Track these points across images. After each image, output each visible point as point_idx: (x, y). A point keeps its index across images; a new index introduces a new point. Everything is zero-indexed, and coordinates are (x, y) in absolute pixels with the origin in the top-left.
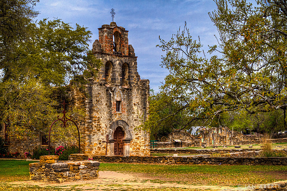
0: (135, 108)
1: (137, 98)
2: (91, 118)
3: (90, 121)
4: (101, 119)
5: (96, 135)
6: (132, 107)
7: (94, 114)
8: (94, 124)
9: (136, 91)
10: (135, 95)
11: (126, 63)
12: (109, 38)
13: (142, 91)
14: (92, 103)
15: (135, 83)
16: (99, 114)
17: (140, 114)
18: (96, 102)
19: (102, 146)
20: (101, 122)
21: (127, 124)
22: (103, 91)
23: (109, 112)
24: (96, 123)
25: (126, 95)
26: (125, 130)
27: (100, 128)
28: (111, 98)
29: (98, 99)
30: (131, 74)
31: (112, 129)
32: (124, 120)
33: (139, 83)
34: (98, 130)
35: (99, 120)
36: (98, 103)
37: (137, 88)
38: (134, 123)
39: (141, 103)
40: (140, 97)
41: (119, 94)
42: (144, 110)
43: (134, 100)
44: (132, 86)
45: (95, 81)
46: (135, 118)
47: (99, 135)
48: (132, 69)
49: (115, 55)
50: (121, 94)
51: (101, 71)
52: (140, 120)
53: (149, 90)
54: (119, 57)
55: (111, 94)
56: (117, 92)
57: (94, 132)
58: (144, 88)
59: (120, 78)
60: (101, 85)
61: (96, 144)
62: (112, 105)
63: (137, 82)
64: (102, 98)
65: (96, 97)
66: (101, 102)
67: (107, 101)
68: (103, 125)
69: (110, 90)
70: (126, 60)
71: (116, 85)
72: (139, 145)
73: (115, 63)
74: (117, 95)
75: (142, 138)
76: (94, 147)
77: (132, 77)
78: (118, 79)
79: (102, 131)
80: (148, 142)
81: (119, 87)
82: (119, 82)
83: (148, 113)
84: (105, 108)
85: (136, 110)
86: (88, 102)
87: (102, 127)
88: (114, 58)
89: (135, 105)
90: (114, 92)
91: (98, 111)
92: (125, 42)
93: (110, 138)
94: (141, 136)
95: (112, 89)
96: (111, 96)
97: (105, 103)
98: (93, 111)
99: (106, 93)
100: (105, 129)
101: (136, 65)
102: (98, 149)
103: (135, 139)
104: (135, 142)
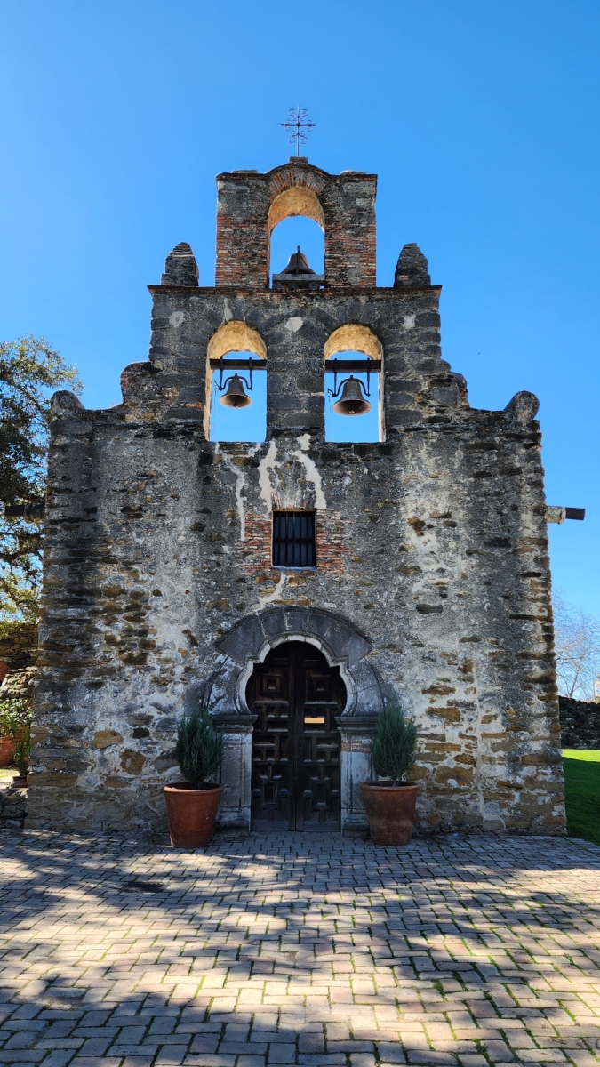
0: (421, 545)
1: (433, 488)
2: (80, 594)
3: (72, 612)
4: (155, 602)
5: (110, 686)
6: (399, 538)
7: (109, 575)
8: (104, 629)
9: (430, 454)
10: (420, 474)
11: (356, 322)
12: (239, 219)
13: (480, 455)
14: (94, 524)
15: (426, 416)
16: (140, 579)
17: (464, 576)
18: (119, 517)
19: (157, 747)
20: (152, 619)
21: (354, 631)
22: (179, 463)
23: (218, 565)
24: (121, 625)
25: (347, 481)
26: (342, 665)
27: (145, 651)
28: (238, 494)
29: (136, 502)
30: (391, 375)
31: (235, 657)
32: (328, 605)
33: (458, 414)
34: (130, 660)
35: (137, 606)
36: (136, 521)
37: (434, 441)
38: (414, 624)
39: (471, 517)
40: (464, 485)
41: (296, 477)
42: (497, 553)
43: (415, 504)
44: (395, 430)
45: (131, 418)
46: (421, 598)
47: (135, 686)
48: (402, 349)
49: (275, 290)
50: (312, 473)
51: (176, 373)
52: (464, 607)
53: (532, 445)
54: (304, 300)
55: (236, 477)
56: (279, 465)
57: (100, 673)
58: (497, 440)
59: (314, 397)
60: (163, 433)
61: (114, 734)
62: (243, 531)
63: (437, 411)
64: (168, 498)
65: (122, 491)
66: (159, 515)
67: (206, 511)
68: (168, 633)
69: (232, 456)
70: (351, 309)
71: (274, 433)
72: (458, 753)
73: (277, 330)
74: (278, 481)
75: (482, 713)
76: (97, 753)
77: (403, 389)
78: (298, 404)
79: (158, 667)
80: (541, 742)
81: (298, 439)
82: (301, 418)
83: (534, 568)
84: (188, 544)
85: (432, 553)
86: (65, 520)
87: (159, 643)
88: (267, 305)
89: (419, 526)
90: (258, 465)
91: (137, 561)
92: (349, 229)
93: (216, 708)
94: (477, 703)
95: (246, 453)
96: (235, 488)
97: (186, 522)
98: (96, 561)
99: (198, 473)
100: (185, 654)
101: (432, 329)
102: (123, 765)
103: (427, 718)
104: (426, 736)
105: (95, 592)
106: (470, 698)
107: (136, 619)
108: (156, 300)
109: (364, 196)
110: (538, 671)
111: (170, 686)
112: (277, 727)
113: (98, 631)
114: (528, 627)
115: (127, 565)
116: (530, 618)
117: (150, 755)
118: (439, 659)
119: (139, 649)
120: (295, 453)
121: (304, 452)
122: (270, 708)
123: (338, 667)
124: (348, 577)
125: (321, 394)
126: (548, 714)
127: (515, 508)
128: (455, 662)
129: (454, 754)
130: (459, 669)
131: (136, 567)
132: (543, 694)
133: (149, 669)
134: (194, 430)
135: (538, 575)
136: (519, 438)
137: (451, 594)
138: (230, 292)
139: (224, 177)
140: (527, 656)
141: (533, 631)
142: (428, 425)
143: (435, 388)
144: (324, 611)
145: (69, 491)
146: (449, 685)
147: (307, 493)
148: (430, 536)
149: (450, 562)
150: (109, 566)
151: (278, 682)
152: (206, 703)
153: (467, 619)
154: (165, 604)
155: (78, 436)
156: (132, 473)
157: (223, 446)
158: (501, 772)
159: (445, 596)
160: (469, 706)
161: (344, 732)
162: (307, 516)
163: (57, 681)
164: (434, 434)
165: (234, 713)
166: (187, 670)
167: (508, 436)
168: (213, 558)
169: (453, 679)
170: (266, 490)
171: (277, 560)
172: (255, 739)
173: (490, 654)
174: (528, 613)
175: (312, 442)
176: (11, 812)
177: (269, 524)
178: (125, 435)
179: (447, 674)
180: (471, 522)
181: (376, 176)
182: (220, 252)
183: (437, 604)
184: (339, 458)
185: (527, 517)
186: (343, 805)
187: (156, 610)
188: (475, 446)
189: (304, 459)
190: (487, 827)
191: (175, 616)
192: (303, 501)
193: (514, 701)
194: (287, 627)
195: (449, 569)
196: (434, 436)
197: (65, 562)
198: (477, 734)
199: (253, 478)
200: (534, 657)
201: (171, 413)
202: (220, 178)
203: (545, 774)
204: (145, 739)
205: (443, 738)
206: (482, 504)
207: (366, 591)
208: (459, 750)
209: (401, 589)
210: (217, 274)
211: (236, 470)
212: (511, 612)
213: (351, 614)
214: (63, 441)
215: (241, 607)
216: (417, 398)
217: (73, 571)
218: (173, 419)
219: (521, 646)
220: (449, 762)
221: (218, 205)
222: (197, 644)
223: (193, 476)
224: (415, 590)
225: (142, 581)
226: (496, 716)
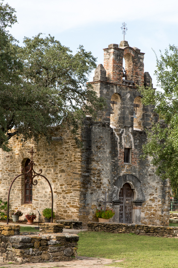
0: (150, 159)
2: (88, 170)
3: (87, 174)
4: (103, 172)
5: (94, 194)
7: (94, 165)
11: (140, 97)
12: (117, 62)
14: (91, 150)
15: (152, 124)
18: (96, 149)
21: (138, 180)
22: (107, 134)
24: (96, 178)
25: (138, 141)
26: (136, 189)
27: (101, 185)
29: (99, 145)
30: (146, 112)
31: (118, 187)
32: (134, 174)
34: (98, 187)
35: (99, 173)
36: (99, 150)
38: (148, 179)
41: (129, 139)
44: (147, 128)
45: (96, 120)
48: (148, 105)
50: (132, 138)
52: (157, 175)
54: (130, 89)
57: (92, 190)
59: (132, 117)
60: (104, 125)
61: (95, 206)
62: (119, 154)
63: (154, 123)
64: (105, 144)
65: (96, 141)
66: (103, 149)
67: (112, 148)
68: (105, 180)
69: (117, 133)
70: (139, 93)
71: (124, 127)
73: (125, 97)
74: (125, 140)
76: (92, 210)
77: (148, 116)
78: (129, 119)
80: (167, 206)
81: (129, 129)
82: (129, 123)
86: (85, 149)
87: (103, 183)
88: (123, 89)
90: (122, 136)
91: (99, 161)
92: (139, 68)
93: (114, 199)
94: (158, 197)
98: (91, 161)
100: (108, 186)
103: (149, 201)
104: (149, 205)
105: (91, 169)
107: (99, 176)
108: (101, 85)
109: (142, 59)
110: (167, 190)
111: (105, 194)
113: (91, 179)
114: (167, 179)
115: (97, 162)
118: (152, 187)
119: (99, 184)
121: (130, 133)
124: (138, 167)
126: (169, 200)
130: (155, 189)
131: (99, 163)
132: (168, 195)
138: (116, 85)
140: (166, 187)
141: (168, 181)
142: (152, 127)
143: (154, 117)
145: (86, 141)
146: (153, 193)
147: (131, 144)
150: (94, 162)
152: (112, 198)
153: (157, 177)
154: (105, 173)
155: (87, 125)
156: (98, 137)
157: (115, 129)
159: (154, 172)
160: (156, 198)
161: (136, 205)
162: (130, 149)
163: (84, 192)
165: (117, 200)
168: (113, 161)
170: (123, 143)
173: (161, 186)
175: (132, 130)
178: (96, 125)
179: (153, 191)
182: (114, 71)
183: (152, 174)
184: (137, 135)
189: (131, 135)
191: (106, 176)
192: (130, 146)
193: (163, 197)
194: (127, 179)
197: (86, 161)
198: (157, 205)
199: (121, 139)
200: (167, 187)
201: (104, 119)
203: (167, 213)
204: (101, 207)
205: (152, 206)
207: (140, 170)
208: (154, 208)
209: (147, 170)
210: (113, 78)
211: (118, 137)
213: (138, 176)
215: (118, 174)
216: (151, 119)
217: (87, 163)
218: (105, 121)
219: (166, 184)
220: (152, 211)
221: (113, 57)
222: (110, 183)
223: (110, 138)
224: (149, 170)
225: (100, 166)
226: (160, 201)
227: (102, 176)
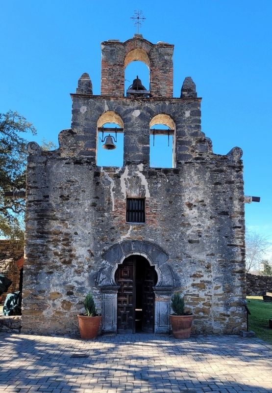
0: (191, 214)
1: (197, 189)
2: (42, 234)
3: (39, 241)
4: (76, 237)
5: (56, 273)
6: (182, 211)
7: (54, 225)
8: (53, 249)
9: (195, 174)
10: (191, 183)
11: (164, 113)
12: (112, 64)
13: (217, 175)
14: (48, 203)
15: (194, 157)
16: (68, 227)
17: (209, 228)
18: (59, 200)
19: (77, 299)
20: (74, 245)
21: (161, 251)
22: (85, 176)
23: (103, 221)
24: (60, 247)
25: (159, 185)
26: (156, 265)
27: (71, 258)
28: (111, 190)
29: (66, 193)
30: (179, 138)
31: (110, 262)
32: (150, 240)
33: (208, 156)
34: (64, 262)
35: (67, 239)
36: (66, 202)
37: (197, 168)
38: (187, 248)
39: (212, 202)
40: (210, 188)
41: (137, 183)
42: (223, 218)
43: (189, 196)
44: (180, 163)
45: (63, 155)
46: (190, 237)
47: (67, 274)
48: (184, 126)
49: (128, 97)
50: (144, 181)
51: (83, 134)
52: (208, 241)
53: (239, 171)
54: (141, 102)
55: (110, 182)
56: (129, 177)
57: (52, 268)
58: (225, 168)
59: (144, 147)
60: (78, 162)
61: (58, 293)
62: (113, 207)
63: (199, 155)
64: (80, 191)
65: (60, 188)
66: (76, 199)
67: (97, 198)
68: (81, 251)
69: (109, 173)
70: (162, 107)
71: (127, 163)
72: (204, 302)
73: (129, 116)
74: (129, 185)
75: (215, 285)
76: (51, 301)
77: (184, 144)
78: (138, 150)
79: (77, 266)
80: (238, 297)
81: (138, 166)
82: (139, 156)
83: (238, 224)
84: (89, 212)
85: (195, 217)
86: (35, 201)
87: (77, 255)
88: (124, 104)
89: (190, 206)
90: (120, 177)
91: (67, 219)
92: (161, 70)
93: (102, 283)
94: (213, 281)
95: (115, 172)
96: (110, 187)
97: (88, 203)
98: (49, 219)
99: (94, 180)
100: (89, 260)
101: (197, 117)
102: (62, 306)
103: (191, 288)
104: (191, 295)
105: (48, 233)
106: (210, 279)
107: (67, 245)
108: (74, 100)
109: (168, 55)
110: (238, 268)
111: (82, 273)
112: (128, 291)
113: (50, 250)
114: (235, 249)
115: (63, 221)
116: (236, 246)
117: (74, 302)
118: (197, 263)
119: (68, 258)
120: (137, 172)
121: (141, 172)
122: (125, 283)
123: (154, 266)
124: (159, 227)
125: (148, 145)
126: (241, 286)
127: (231, 198)
128: (204, 264)
129: (202, 302)
130: (206, 267)
131: (66, 222)
132: (240, 278)
133: (73, 266)
134: (91, 161)
135: (240, 227)
136: (234, 167)
137: (203, 235)
138: (107, 98)
139: (105, 43)
140: (234, 262)
141: (237, 251)
142: (195, 161)
143: (198, 144)
144: (149, 242)
145: (36, 188)
146: (201, 274)
147: (141, 190)
148: (195, 210)
149: (203, 222)
150: (55, 221)
151: (128, 272)
152: (98, 281)
153: (210, 246)
154: (79, 238)
155: (40, 163)
156: (64, 180)
157: (105, 168)
158: (221, 309)
159: (200, 236)
160: (209, 282)
161: (157, 293)
162: (142, 200)
163: (33, 271)
164: (198, 165)
165: (110, 285)
166: (89, 267)
167: (229, 166)
168: (100, 218)
169: (203, 271)
170: (124, 189)
171: (128, 220)
172: (119, 295)
173: (219, 261)
174: (235, 244)
175: (144, 167)
176: (15, 326)
177: (125, 204)
178: (61, 163)
179: (200, 269)
180: (212, 205)
181: (174, 46)
182: (103, 79)
183: (197, 240)
184: (156, 175)
185: (236, 202)
186: (156, 323)
187: (76, 241)
188: (215, 171)
189: (140, 175)
190: (214, 332)
191: (84, 243)
192: (140, 194)
193: (228, 280)
194: (133, 249)
195: (202, 224)
196: (197, 166)
197: (36, 219)
198: (212, 294)
199: (118, 184)
200: (237, 262)
201: (81, 153)
202: (103, 44)
203: (239, 310)
204: (72, 296)
205: (198, 296)
206: (217, 196)
207: (167, 234)
209: (182, 233)
210: (102, 89)
211: (110, 179)
212: (228, 243)
213: (160, 244)
214: (32, 165)
215: (112, 240)
216: (191, 149)
217: (39, 223)
218: (82, 156)
219: (232, 258)
220: (200, 305)
221: (102, 56)
222: (93, 256)
223: (91, 182)
224: (188, 233)
225: (69, 228)
226: (220, 287)
227: (74, 244)
